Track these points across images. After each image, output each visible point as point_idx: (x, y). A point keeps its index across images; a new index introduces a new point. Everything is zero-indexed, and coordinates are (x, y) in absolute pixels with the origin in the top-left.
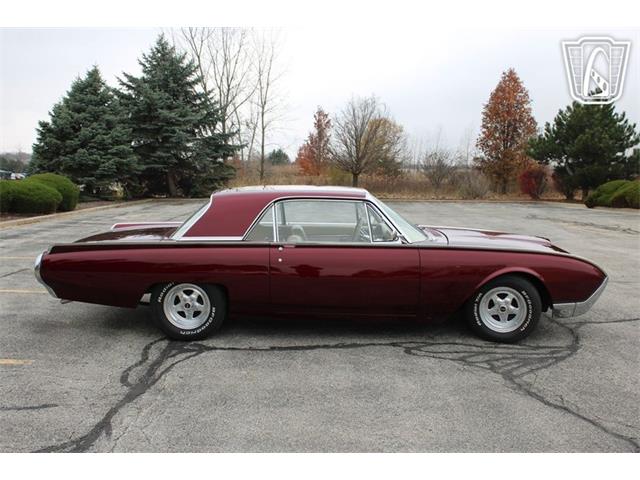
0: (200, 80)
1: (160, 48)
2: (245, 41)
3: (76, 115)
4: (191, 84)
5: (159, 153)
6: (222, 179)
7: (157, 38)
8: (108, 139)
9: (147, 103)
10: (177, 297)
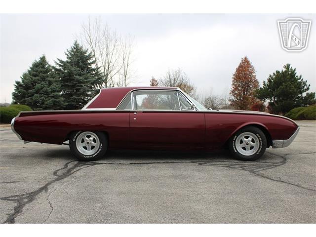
0: (94, 62)
1: (75, 47)
2: (116, 44)
3: (34, 78)
4: (90, 64)
5: (74, 97)
7: (74, 42)
8: (49, 89)
9: (69, 72)
10: (83, 139)
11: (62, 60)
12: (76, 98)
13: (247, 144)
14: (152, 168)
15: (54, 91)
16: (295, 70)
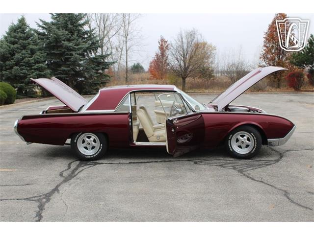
0: (87, 22)
3: (12, 46)
4: (81, 25)
5: (63, 68)
6: (102, 83)
8: (32, 60)
9: (55, 38)
10: (84, 140)
11: (47, 21)
12: (66, 69)
13: (243, 142)
14: (149, 168)
15: (38, 62)
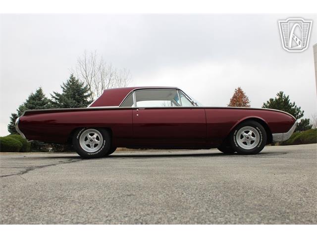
0: (90, 95)
1: (71, 80)
2: (112, 78)
4: (86, 97)
7: (70, 76)
9: (65, 105)
10: (86, 137)
11: (59, 93)
13: (248, 138)
16: (288, 97)
